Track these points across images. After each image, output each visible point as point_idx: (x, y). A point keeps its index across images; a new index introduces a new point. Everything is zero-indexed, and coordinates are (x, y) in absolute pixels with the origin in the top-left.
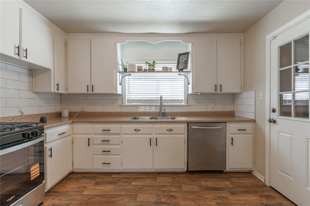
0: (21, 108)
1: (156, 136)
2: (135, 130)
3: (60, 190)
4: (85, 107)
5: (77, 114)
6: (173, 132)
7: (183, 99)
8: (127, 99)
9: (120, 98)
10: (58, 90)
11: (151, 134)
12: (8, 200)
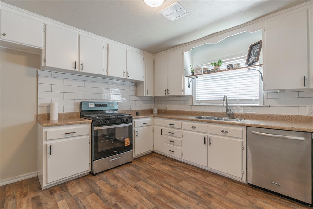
0: (130, 106)
1: (210, 136)
2: (192, 127)
3: (143, 159)
4: (167, 106)
5: (162, 111)
6: (227, 134)
8: (196, 99)
9: (191, 99)
10: (148, 94)
11: (206, 133)
12: (114, 152)
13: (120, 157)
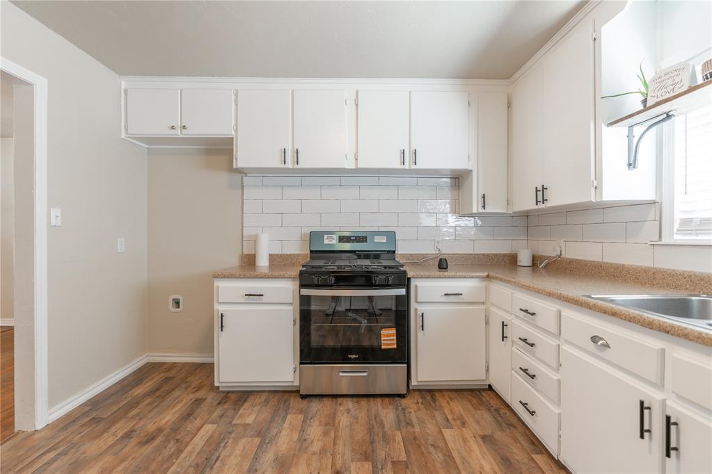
0: (438, 242)
4: (563, 244)
5: (546, 261)
9: (651, 216)
10: (484, 207)
13: (365, 374)
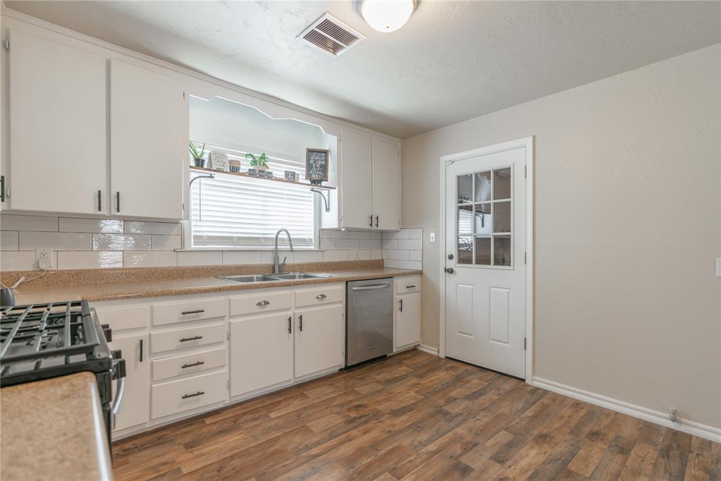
2: (259, 304)
4: (52, 256)
5: (22, 279)
6: (326, 300)
7: (312, 237)
8: (193, 234)
9: (175, 233)
11: (290, 309)
